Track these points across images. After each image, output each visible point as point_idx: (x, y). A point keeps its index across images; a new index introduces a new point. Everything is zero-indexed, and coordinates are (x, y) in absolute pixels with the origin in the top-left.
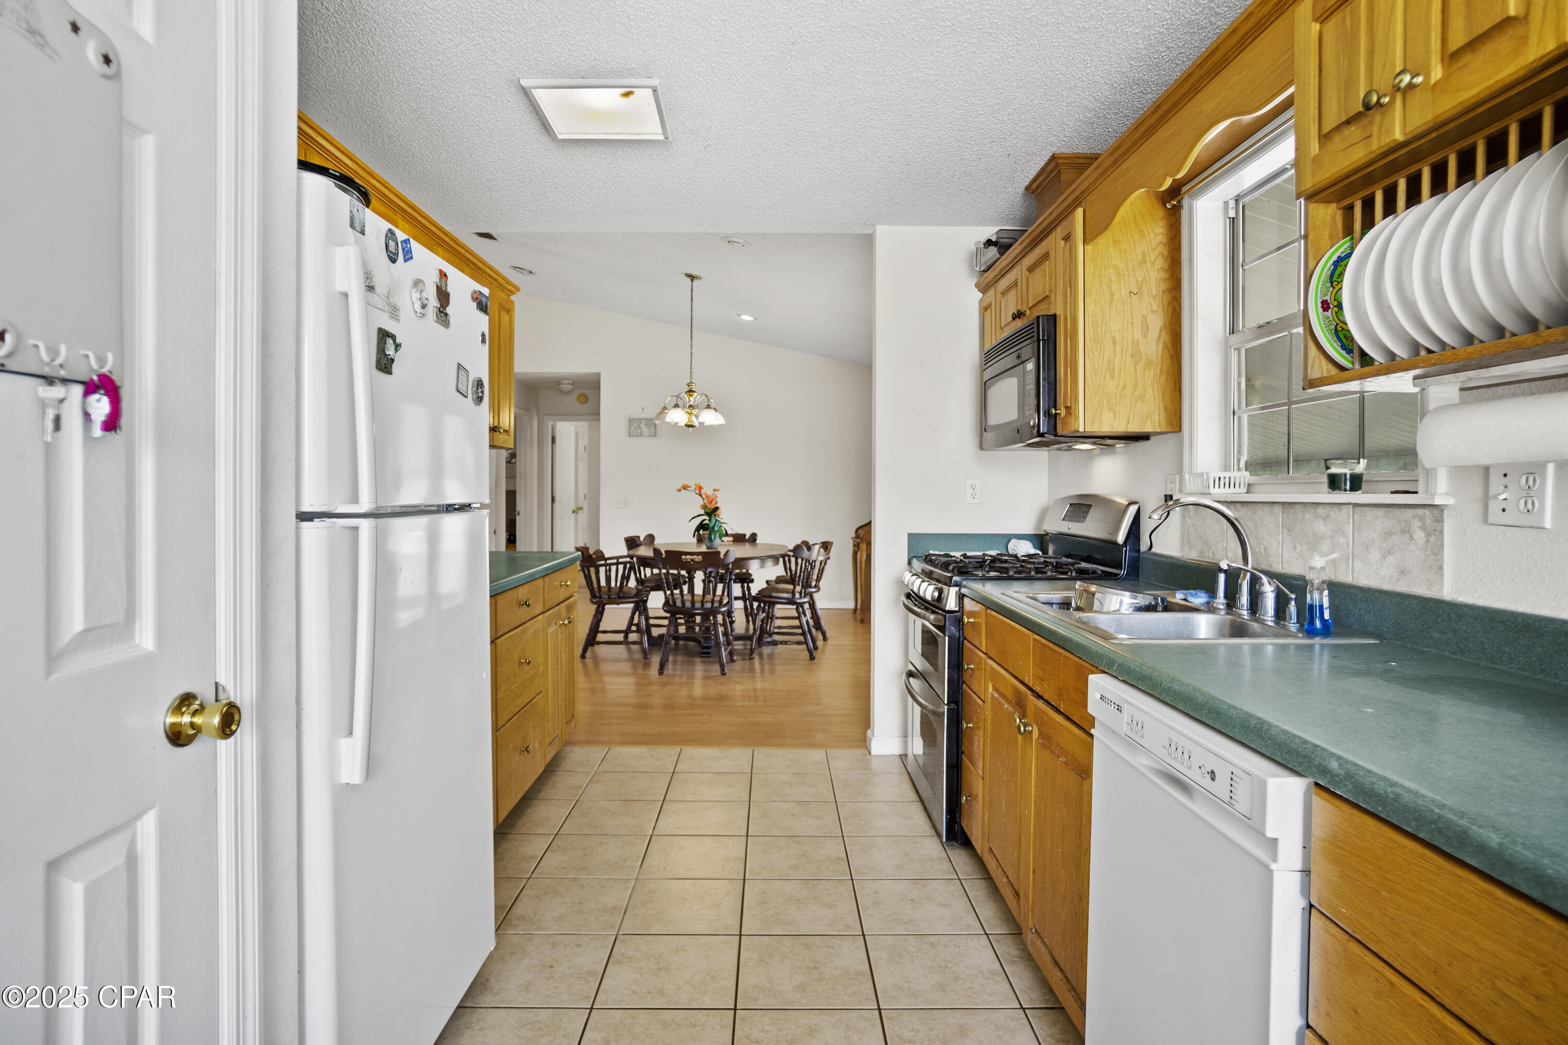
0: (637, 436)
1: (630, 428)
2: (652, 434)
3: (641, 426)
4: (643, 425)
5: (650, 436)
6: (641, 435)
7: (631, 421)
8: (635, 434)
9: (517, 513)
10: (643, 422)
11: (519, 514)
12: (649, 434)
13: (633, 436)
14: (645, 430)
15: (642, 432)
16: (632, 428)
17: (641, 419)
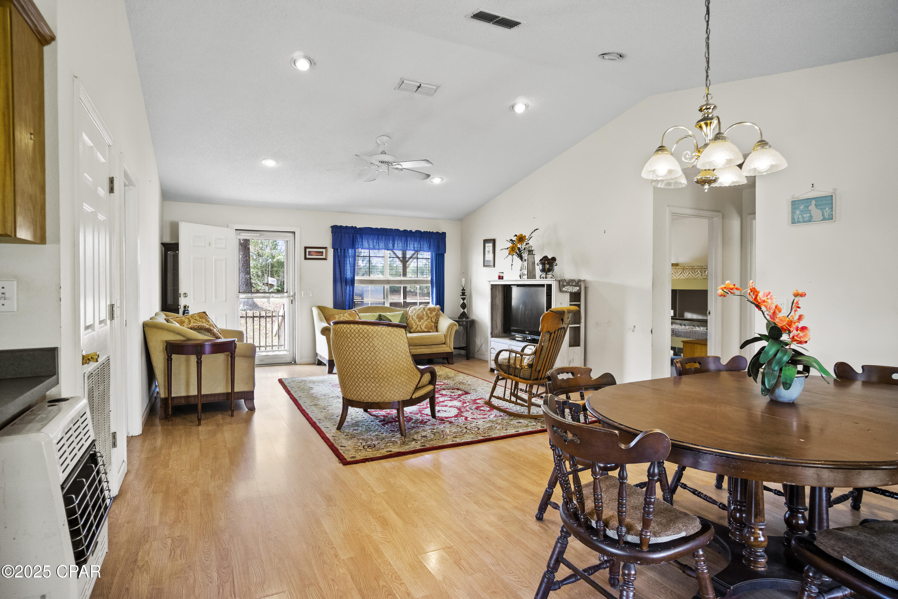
0: (804, 222)
1: (793, 213)
2: (827, 217)
3: (810, 208)
4: (812, 207)
5: (824, 219)
6: (810, 220)
7: (795, 204)
8: (801, 220)
9: (708, 312)
10: (814, 202)
11: (709, 313)
12: (822, 218)
13: (799, 222)
14: (816, 212)
15: (811, 217)
16: (798, 212)
17: (809, 200)
